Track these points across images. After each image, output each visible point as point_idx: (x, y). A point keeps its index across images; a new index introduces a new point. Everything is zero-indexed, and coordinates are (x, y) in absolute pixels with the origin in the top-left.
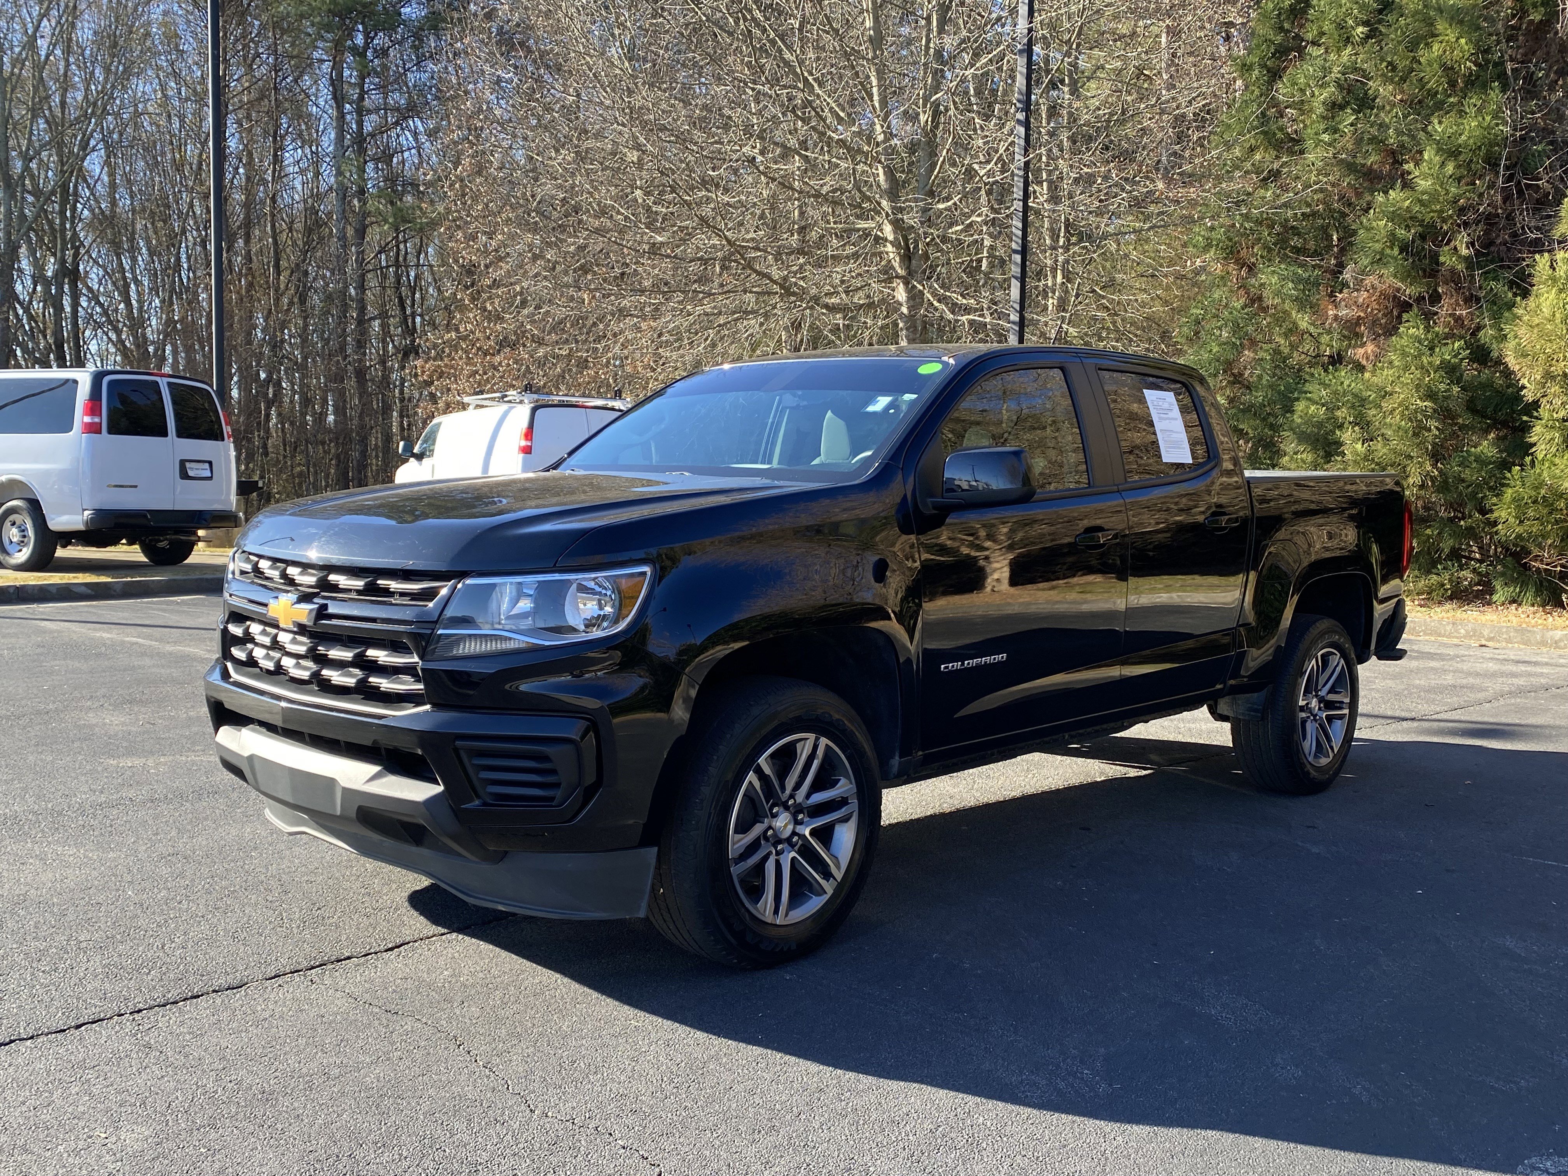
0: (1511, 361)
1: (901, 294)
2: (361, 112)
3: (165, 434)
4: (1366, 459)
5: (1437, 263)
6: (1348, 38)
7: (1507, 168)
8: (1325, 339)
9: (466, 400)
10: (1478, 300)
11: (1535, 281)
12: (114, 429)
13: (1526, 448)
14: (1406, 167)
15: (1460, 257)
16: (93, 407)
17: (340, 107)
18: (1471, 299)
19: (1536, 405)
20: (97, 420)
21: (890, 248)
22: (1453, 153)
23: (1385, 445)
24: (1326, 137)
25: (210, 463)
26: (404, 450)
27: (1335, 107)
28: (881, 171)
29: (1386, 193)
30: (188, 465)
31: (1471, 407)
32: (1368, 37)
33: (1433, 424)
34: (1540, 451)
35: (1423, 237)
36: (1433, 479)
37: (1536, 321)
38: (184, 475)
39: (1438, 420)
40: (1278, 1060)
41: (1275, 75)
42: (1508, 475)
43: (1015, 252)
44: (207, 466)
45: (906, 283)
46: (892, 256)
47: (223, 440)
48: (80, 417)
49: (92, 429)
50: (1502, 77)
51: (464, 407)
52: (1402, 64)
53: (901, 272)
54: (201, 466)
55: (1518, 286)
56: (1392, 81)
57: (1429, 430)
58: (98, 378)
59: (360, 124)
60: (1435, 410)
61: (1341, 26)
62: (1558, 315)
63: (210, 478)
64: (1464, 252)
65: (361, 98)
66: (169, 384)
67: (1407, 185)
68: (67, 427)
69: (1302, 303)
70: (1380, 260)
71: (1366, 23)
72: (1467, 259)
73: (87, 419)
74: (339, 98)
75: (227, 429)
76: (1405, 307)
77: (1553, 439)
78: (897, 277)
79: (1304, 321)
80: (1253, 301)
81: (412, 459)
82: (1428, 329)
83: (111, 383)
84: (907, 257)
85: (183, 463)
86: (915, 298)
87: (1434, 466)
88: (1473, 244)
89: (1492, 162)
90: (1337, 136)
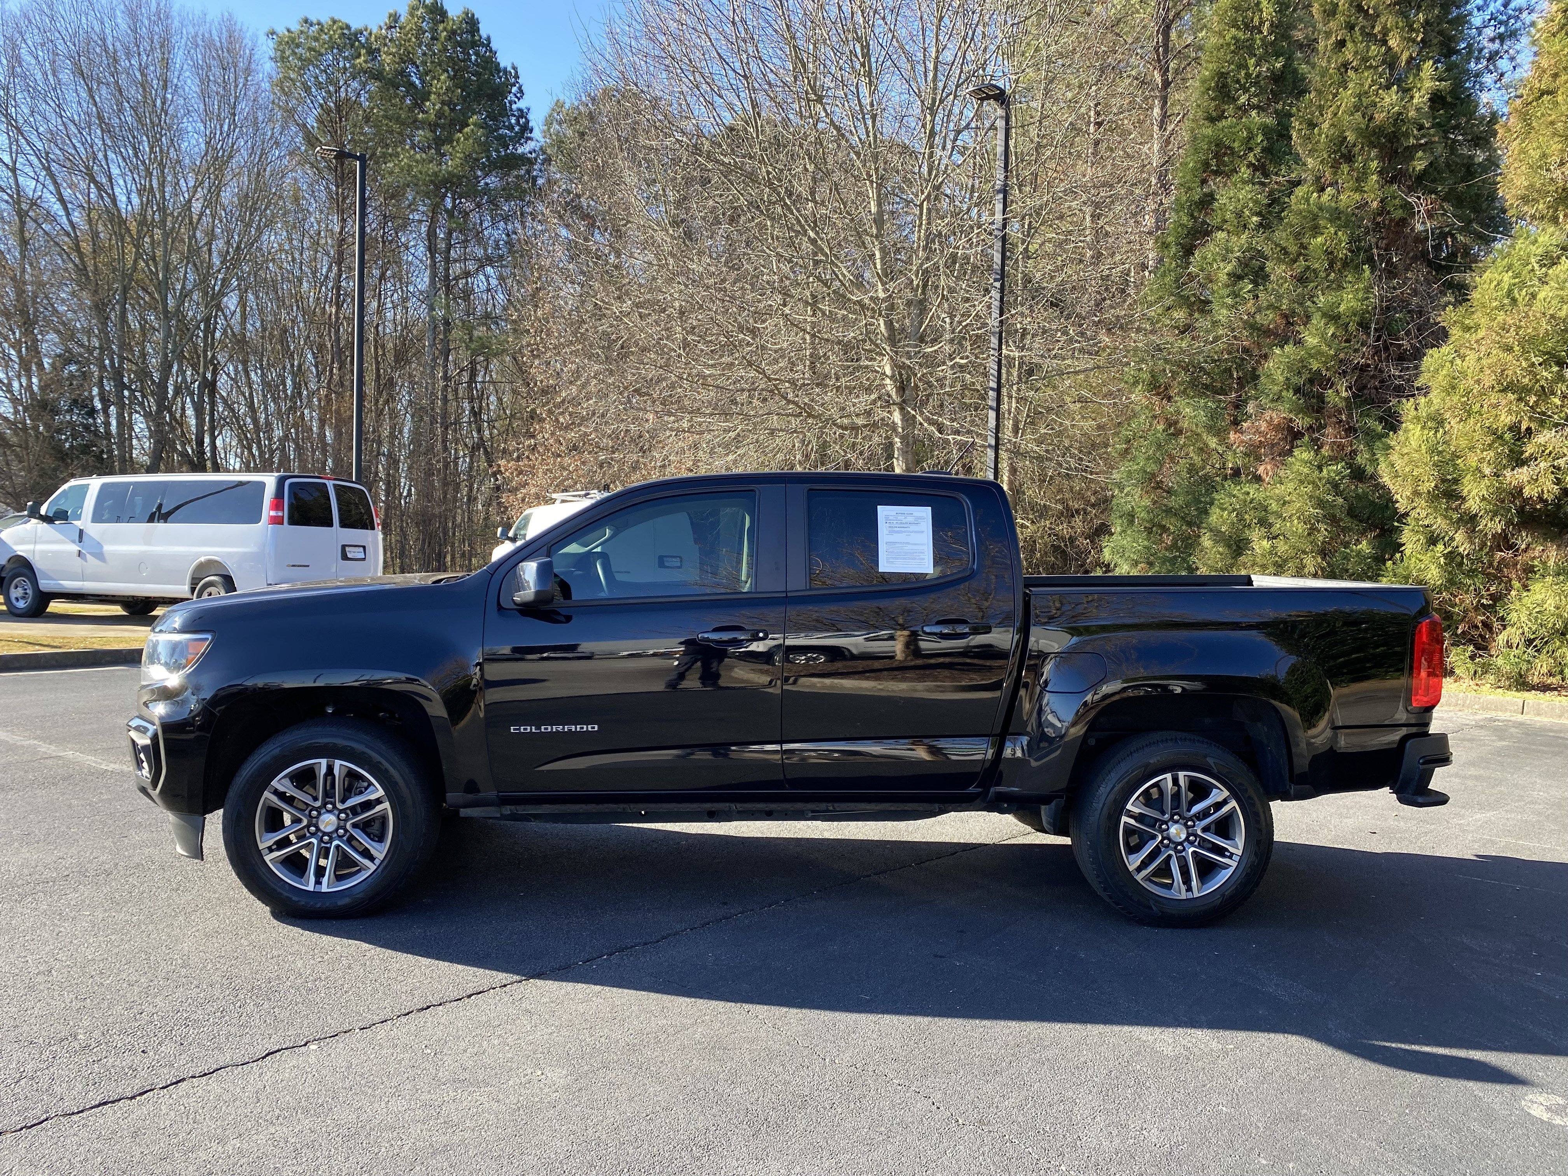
0: (1386, 480)
1: (897, 417)
2: (447, 260)
3: (330, 524)
4: (1270, 553)
5: (1323, 402)
6: (1245, 225)
7: (1376, 330)
8: (1229, 456)
9: (554, 496)
10: (1356, 431)
11: (1404, 419)
12: (293, 521)
13: (1398, 547)
14: (1297, 328)
15: (1341, 398)
16: (277, 503)
17: (433, 257)
18: (1351, 430)
19: (1407, 514)
20: (280, 514)
21: (888, 381)
22: (1333, 317)
23: (1286, 543)
24: (1229, 301)
25: (364, 547)
26: (502, 534)
27: (1237, 278)
28: (882, 322)
29: (1282, 347)
30: (347, 549)
31: (1351, 512)
32: (1260, 225)
33: (1322, 527)
34: (1408, 549)
35: (1311, 381)
36: (1323, 569)
37: (1405, 450)
38: (345, 557)
39: (1327, 524)
40: (1330, 1026)
41: (1188, 251)
42: (1383, 568)
43: (992, 389)
44: (361, 549)
45: (902, 409)
46: (889, 388)
47: (373, 528)
48: (267, 512)
49: (276, 521)
50: (1370, 260)
51: (553, 501)
52: (1293, 249)
53: (898, 400)
54: (357, 549)
55: (1386, 421)
56: (1284, 261)
57: (1319, 531)
58: (281, 482)
59: (447, 270)
60: (1325, 516)
61: (1239, 215)
62: (1423, 447)
63: (364, 559)
64: (1344, 394)
65: (448, 251)
66: (335, 485)
67: (1299, 342)
68: (256, 519)
69: (1212, 429)
70: (1278, 398)
71: (1258, 214)
72: (1347, 399)
73: (273, 513)
74: (432, 249)
75: (377, 521)
76: (1296, 435)
77: (1418, 540)
78: (894, 404)
79: (1213, 442)
80: (1170, 426)
81: (507, 542)
82: (1317, 452)
83: (291, 485)
84: (902, 388)
85: (344, 547)
86: (909, 421)
87: (1323, 559)
88: (1351, 388)
89: (1364, 325)
90: (1238, 300)
